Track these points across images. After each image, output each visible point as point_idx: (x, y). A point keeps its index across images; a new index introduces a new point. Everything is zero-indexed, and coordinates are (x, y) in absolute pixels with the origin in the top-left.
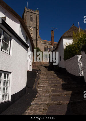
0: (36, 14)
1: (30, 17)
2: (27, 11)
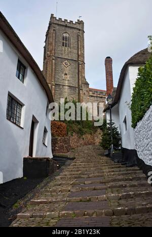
0: (77, 29)
1: (63, 37)
2: (56, 24)
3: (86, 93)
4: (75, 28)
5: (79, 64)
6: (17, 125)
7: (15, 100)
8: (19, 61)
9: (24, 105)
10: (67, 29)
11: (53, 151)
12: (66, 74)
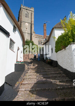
1: (26, 14)
2: (23, 8)
3: (34, 36)
4: (30, 10)
5: (31, 25)
6: (13, 51)
7: (12, 41)
8: (14, 25)
9: (15, 43)
10: (27, 10)
11: (23, 59)
12: (27, 28)
